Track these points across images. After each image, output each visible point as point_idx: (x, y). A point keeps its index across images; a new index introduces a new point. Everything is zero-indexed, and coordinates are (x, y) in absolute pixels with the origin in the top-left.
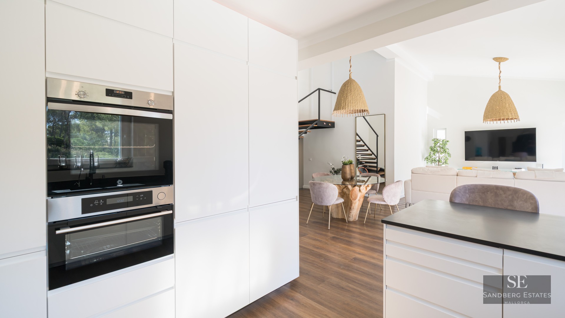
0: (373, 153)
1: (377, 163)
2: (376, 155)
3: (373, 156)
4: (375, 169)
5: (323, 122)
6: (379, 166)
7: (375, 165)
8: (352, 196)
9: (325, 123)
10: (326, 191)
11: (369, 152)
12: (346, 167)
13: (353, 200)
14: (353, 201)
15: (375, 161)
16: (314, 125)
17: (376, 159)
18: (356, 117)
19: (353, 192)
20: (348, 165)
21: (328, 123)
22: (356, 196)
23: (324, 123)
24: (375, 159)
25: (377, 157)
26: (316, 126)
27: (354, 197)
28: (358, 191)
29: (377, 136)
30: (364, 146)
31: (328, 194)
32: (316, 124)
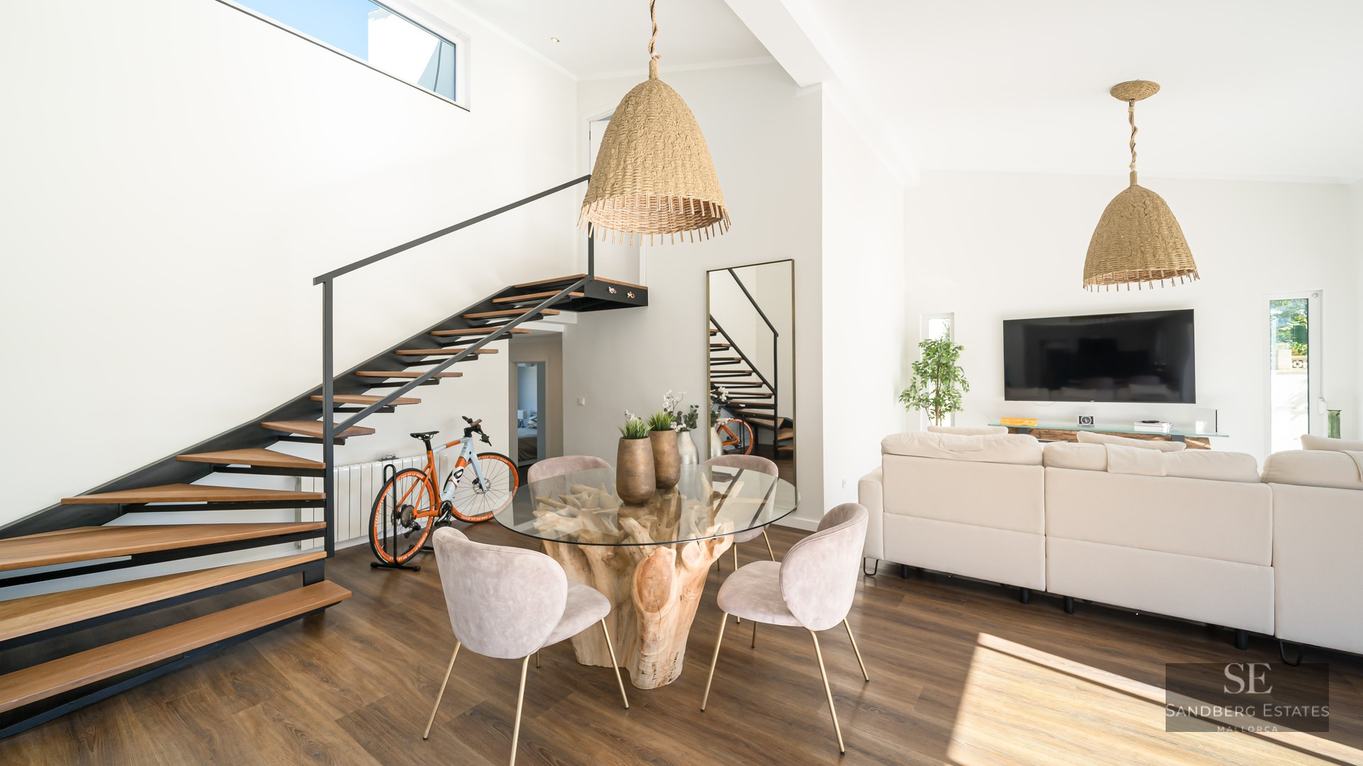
0: (765, 382)
1: (774, 407)
2: (773, 387)
3: (765, 390)
4: (771, 423)
5: (606, 285)
6: (779, 415)
7: (771, 412)
8: (645, 592)
9: (611, 290)
10: (496, 590)
11: (754, 378)
12: (635, 447)
13: (647, 610)
14: (648, 615)
15: (771, 401)
16: (570, 291)
17: (773, 397)
18: (708, 272)
19: (649, 573)
20: (643, 437)
21: (622, 288)
22: (663, 592)
23: (608, 289)
24: (770, 397)
25: (775, 391)
26: (581, 295)
27: (652, 598)
28: (669, 566)
29: (776, 335)
30: (739, 362)
31: (510, 603)
32: (581, 290)
